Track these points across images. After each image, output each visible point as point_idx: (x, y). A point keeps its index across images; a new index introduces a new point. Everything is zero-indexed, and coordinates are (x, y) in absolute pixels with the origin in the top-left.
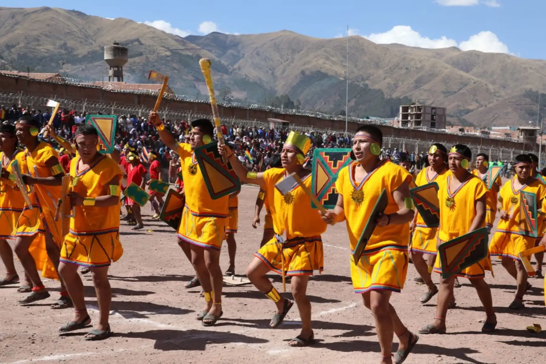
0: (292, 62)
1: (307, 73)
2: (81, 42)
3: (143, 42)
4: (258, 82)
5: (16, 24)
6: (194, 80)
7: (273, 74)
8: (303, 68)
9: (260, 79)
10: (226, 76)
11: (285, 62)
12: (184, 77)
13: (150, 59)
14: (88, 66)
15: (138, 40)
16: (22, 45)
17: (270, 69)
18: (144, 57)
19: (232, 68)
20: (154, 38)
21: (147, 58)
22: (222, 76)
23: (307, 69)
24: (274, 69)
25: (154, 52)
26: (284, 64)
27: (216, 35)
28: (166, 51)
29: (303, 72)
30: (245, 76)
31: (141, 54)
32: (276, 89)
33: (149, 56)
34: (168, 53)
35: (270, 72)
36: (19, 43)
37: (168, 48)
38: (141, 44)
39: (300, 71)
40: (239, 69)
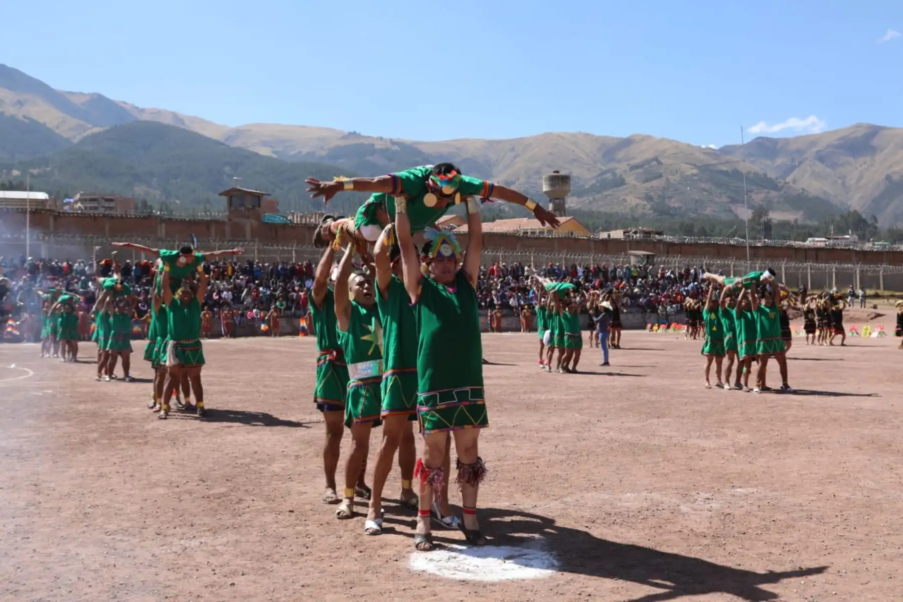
0: (872, 165)
1: (896, 178)
2: (588, 169)
3: (662, 160)
4: (822, 196)
5: (515, 157)
6: (730, 202)
7: (843, 184)
8: (890, 171)
9: (825, 193)
10: (773, 193)
11: (861, 166)
12: (717, 199)
13: (672, 181)
14: (596, 196)
15: (656, 159)
16: (522, 180)
17: (839, 178)
18: (663, 179)
19: (783, 181)
20: (676, 154)
21: (667, 179)
22: (768, 192)
23: (894, 173)
24: (845, 177)
25: (677, 171)
26: (860, 169)
27: (759, 140)
28: (692, 169)
29: (888, 178)
30: (801, 191)
31: (660, 176)
32: (849, 203)
33: (670, 177)
34: (695, 171)
35: (840, 181)
36: (518, 179)
37: (694, 165)
38: (660, 163)
39: (884, 177)
40: (794, 181)
